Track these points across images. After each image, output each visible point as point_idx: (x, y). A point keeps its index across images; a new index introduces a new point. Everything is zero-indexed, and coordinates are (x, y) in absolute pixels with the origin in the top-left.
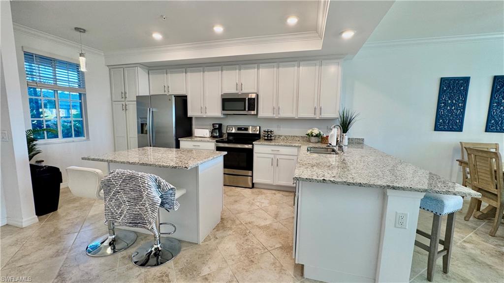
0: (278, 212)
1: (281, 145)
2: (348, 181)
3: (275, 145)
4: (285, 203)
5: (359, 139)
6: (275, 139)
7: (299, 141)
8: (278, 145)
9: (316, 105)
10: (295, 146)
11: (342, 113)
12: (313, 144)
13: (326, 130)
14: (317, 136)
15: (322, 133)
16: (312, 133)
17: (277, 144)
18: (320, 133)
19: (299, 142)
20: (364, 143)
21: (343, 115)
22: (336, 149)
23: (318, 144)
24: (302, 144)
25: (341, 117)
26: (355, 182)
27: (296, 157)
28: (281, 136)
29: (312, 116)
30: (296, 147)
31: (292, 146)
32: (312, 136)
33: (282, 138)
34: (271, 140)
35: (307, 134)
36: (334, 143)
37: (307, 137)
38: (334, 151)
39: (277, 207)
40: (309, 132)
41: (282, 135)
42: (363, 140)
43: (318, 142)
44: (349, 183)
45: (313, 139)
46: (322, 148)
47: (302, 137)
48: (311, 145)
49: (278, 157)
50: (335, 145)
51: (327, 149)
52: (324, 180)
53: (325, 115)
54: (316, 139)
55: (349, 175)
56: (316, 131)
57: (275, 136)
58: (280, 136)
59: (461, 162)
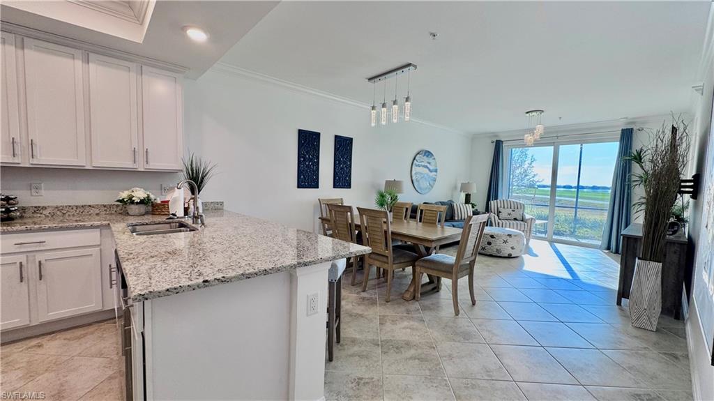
0: (62, 385)
1: (50, 229)
2: (247, 272)
3: (28, 231)
4: (79, 355)
5: (217, 203)
6: (21, 217)
7: (97, 214)
8: (40, 230)
9: (135, 145)
10: (92, 227)
11: (189, 163)
12: (137, 218)
13: (160, 191)
14: (142, 202)
15: (152, 197)
16: (131, 198)
17: (37, 226)
18: (148, 196)
19: (98, 218)
20: (225, 208)
21: (191, 165)
22: (189, 221)
23: (146, 217)
24: (110, 220)
25: (187, 169)
26: (257, 270)
27: (99, 248)
28: (44, 208)
29: (127, 164)
30: (97, 227)
31: (84, 227)
32: (132, 202)
33: (46, 212)
34: (12, 219)
35: (118, 201)
36: (181, 213)
37: (117, 206)
38: (182, 225)
39: (53, 374)
40: (124, 195)
41: (46, 205)
42: (222, 203)
43: (147, 213)
44: (249, 274)
45: (134, 209)
46: (159, 223)
47: (105, 206)
48: (133, 221)
49: (39, 257)
50: (183, 215)
51: (170, 223)
52: (205, 281)
53: (155, 165)
54: (142, 208)
55: (241, 261)
56: (139, 194)
57: (23, 209)
58: (38, 209)
59: (323, 219)
